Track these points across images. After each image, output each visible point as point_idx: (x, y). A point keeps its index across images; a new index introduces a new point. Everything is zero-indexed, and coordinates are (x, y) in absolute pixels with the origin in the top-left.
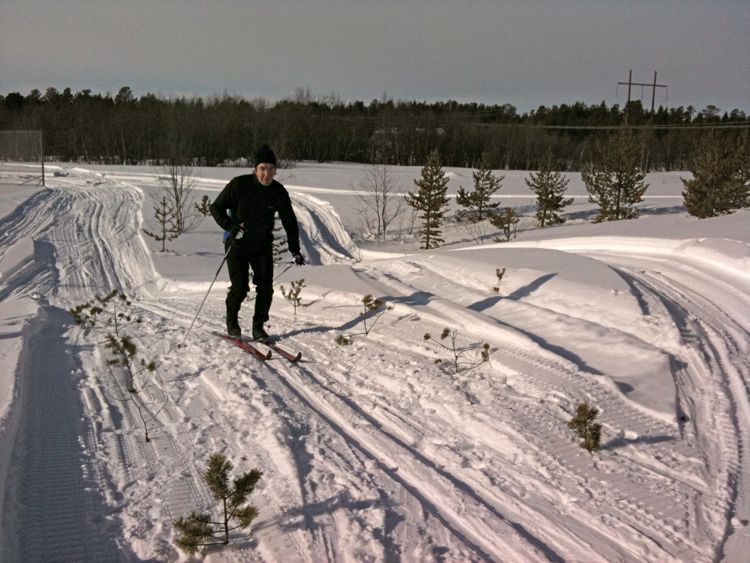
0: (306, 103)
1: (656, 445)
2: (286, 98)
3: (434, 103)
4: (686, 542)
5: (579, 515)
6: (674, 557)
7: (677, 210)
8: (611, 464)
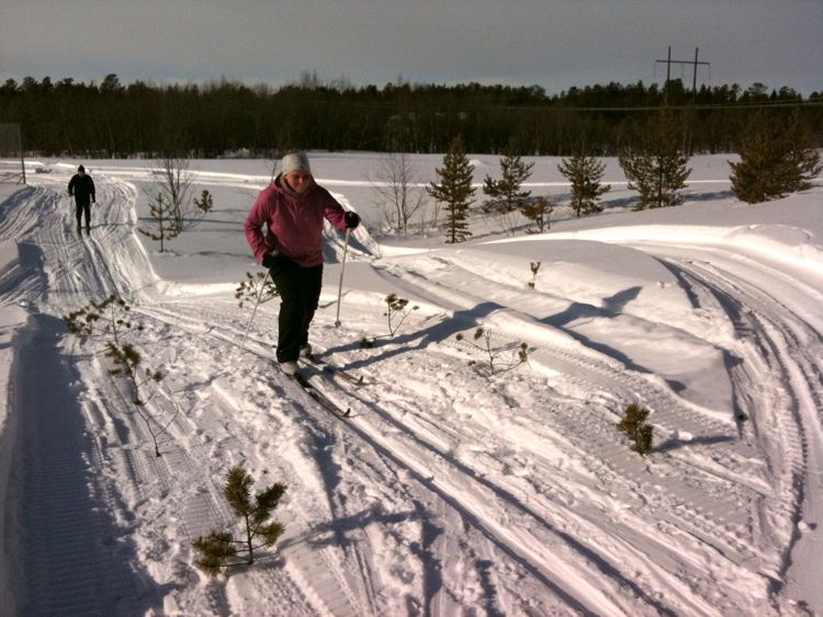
0: (313, 88)
1: (713, 445)
2: (290, 83)
3: (454, 86)
4: (751, 548)
5: (633, 522)
6: (737, 565)
7: (724, 195)
8: (665, 466)
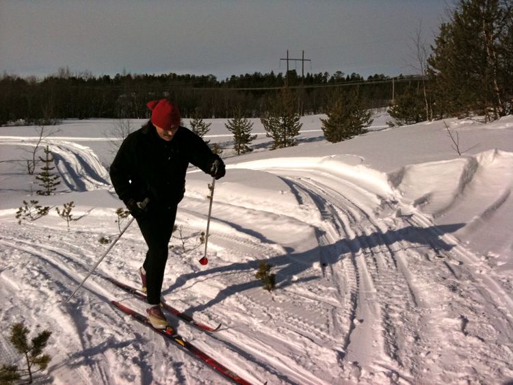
0: (67, 78)
1: (309, 282)
2: (51, 75)
3: (160, 75)
4: (328, 336)
5: (265, 330)
6: (321, 346)
7: (321, 138)
8: (282, 297)
